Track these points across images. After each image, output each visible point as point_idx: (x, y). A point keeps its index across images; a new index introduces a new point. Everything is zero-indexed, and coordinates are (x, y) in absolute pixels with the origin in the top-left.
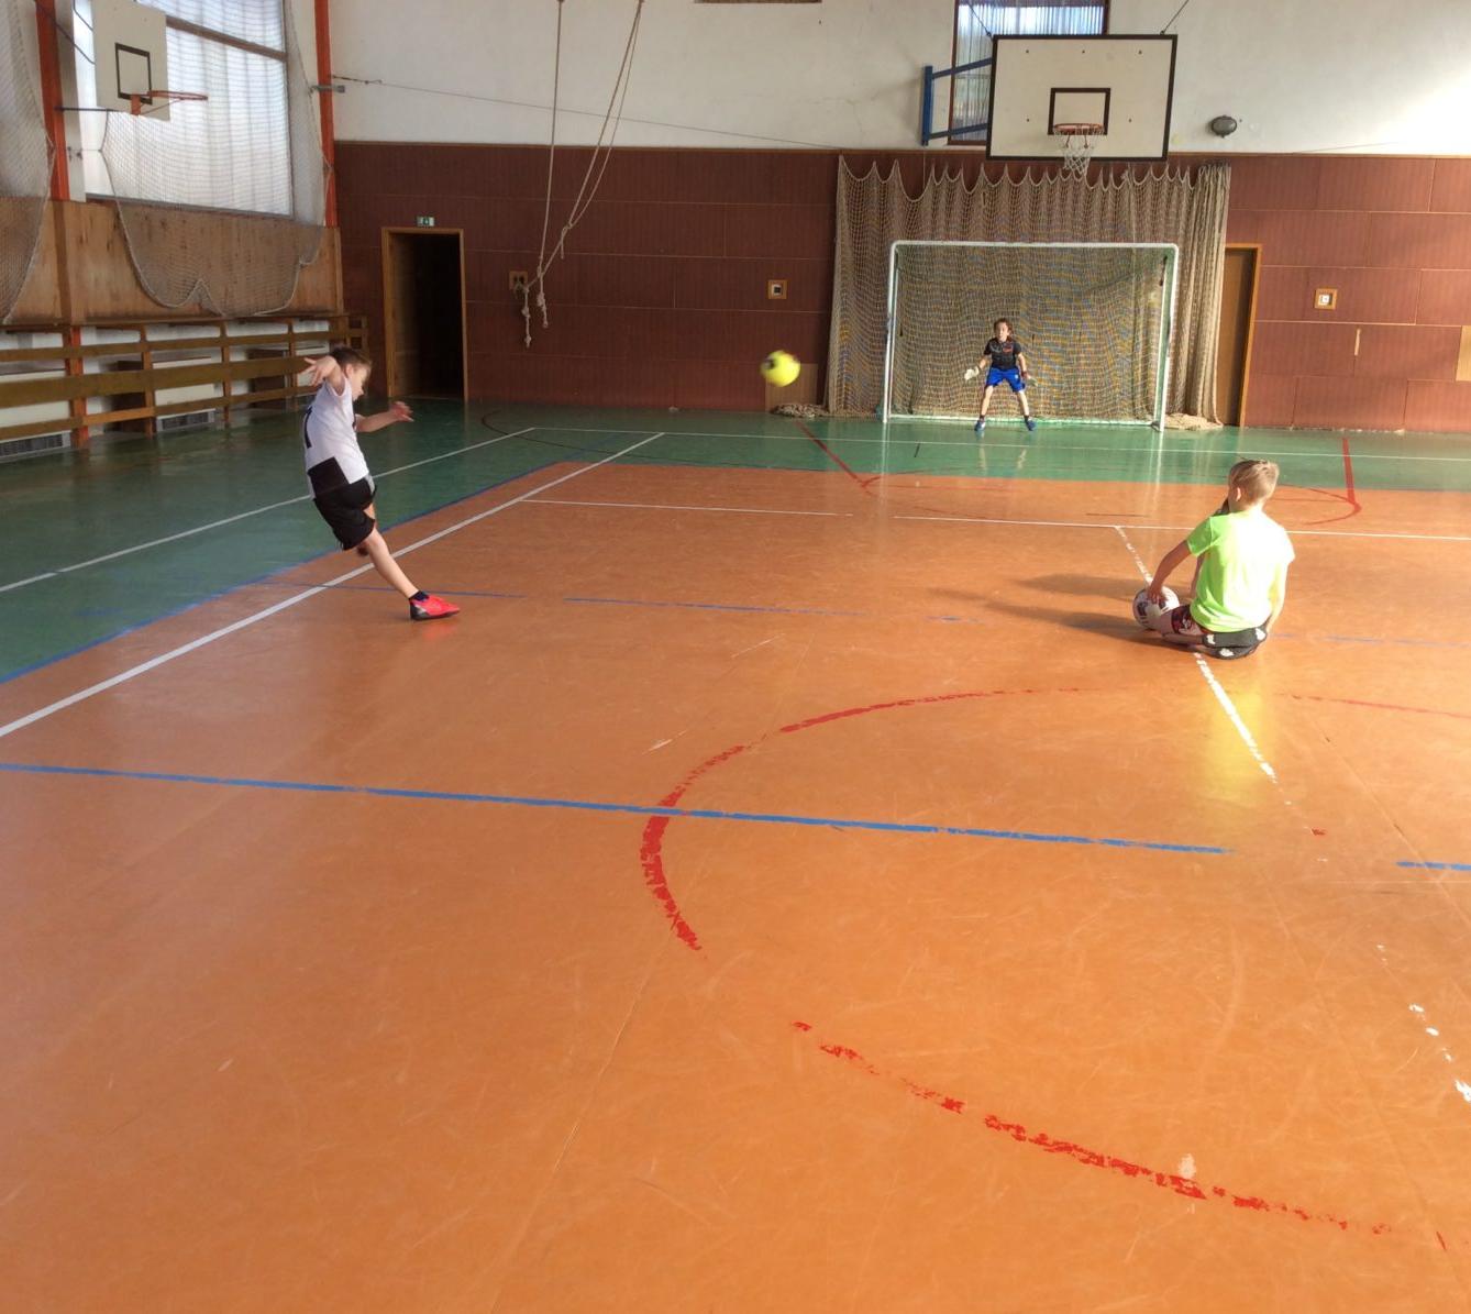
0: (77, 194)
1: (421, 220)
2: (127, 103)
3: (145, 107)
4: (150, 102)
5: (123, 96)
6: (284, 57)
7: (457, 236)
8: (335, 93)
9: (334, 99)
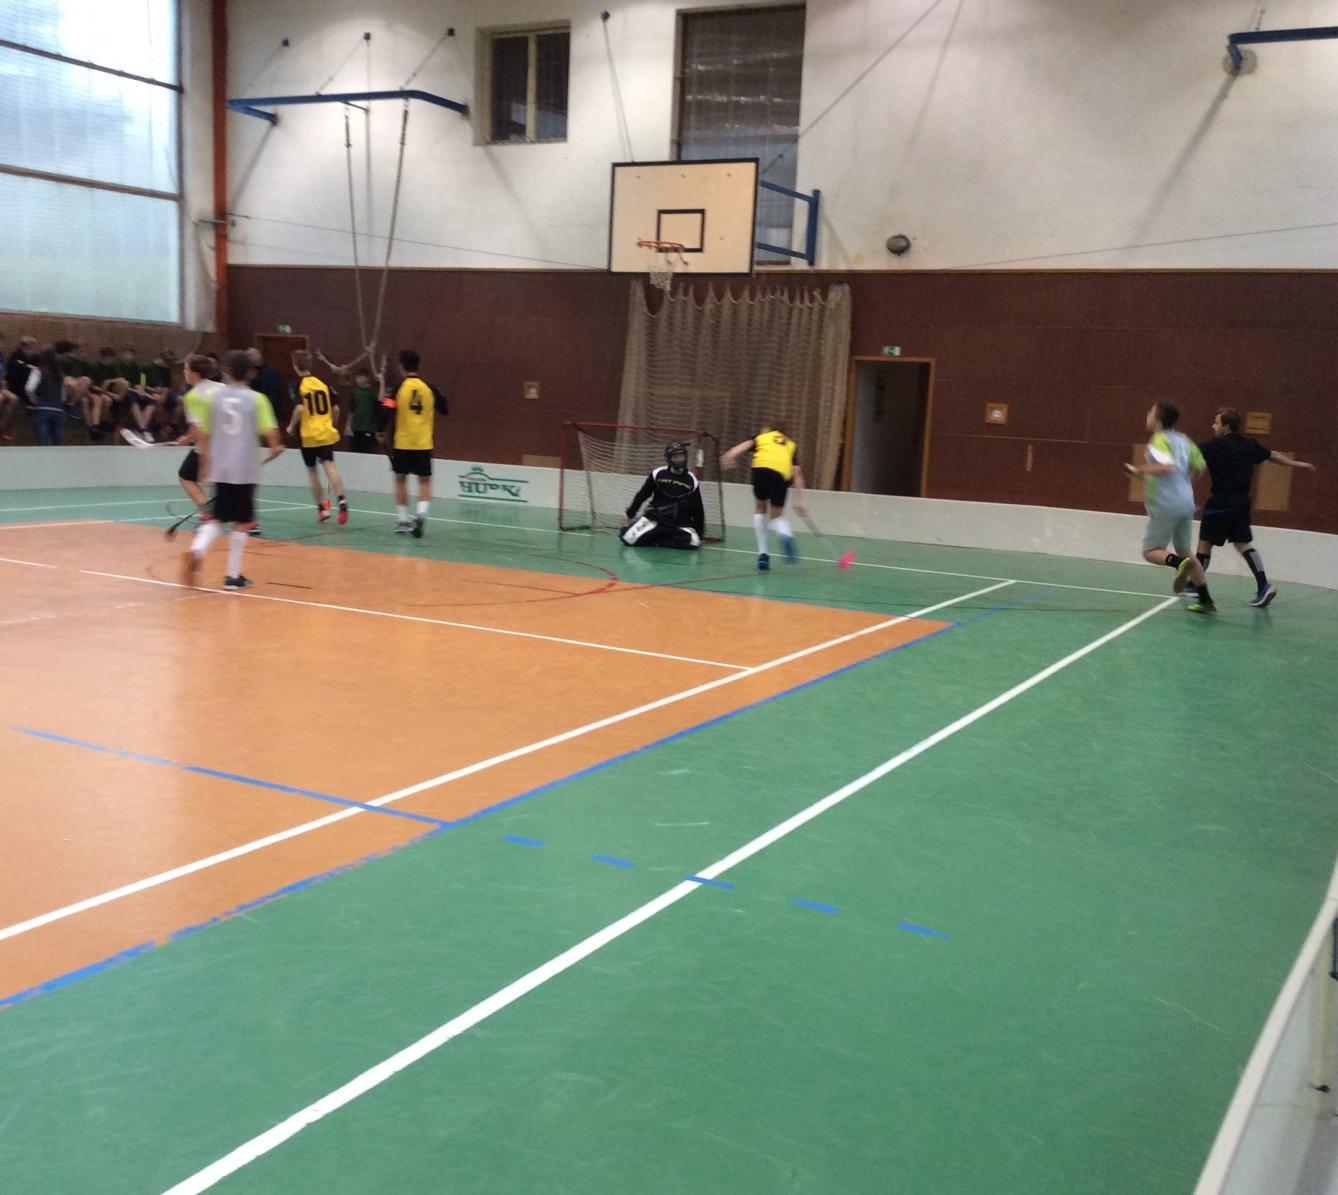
1: (281, 328)
6: (179, 198)
7: (306, 340)
8: (229, 227)
9: (228, 232)
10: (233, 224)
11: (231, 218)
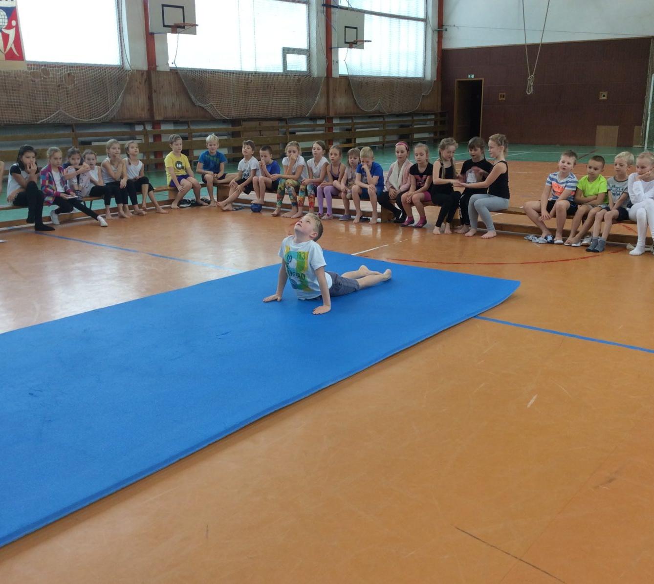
0: (334, 75)
1: (469, 76)
2: (348, 45)
3: (354, 45)
4: (356, 44)
5: (346, 43)
6: (425, 20)
7: (482, 80)
8: (444, 32)
9: (443, 33)
10: (446, 30)
11: (444, 28)
